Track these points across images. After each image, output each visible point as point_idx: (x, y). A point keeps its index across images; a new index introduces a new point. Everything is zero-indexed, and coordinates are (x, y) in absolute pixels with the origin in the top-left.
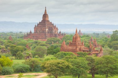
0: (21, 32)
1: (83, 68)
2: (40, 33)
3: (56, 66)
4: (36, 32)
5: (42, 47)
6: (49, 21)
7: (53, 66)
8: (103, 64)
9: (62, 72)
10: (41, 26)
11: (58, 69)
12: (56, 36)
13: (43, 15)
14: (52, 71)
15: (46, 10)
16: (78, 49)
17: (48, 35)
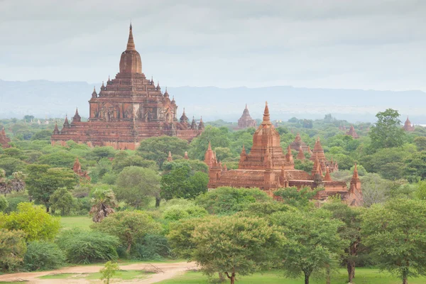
0: (28, 118)
1: (324, 244)
2: (111, 120)
3: (231, 237)
4: (97, 116)
5: (141, 169)
6: (142, 77)
7: (221, 239)
8: (390, 230)
9: (252, 257)
10: (114, 95)
11: (240, 248)
12: (167, 129)
13: (123, 56)
14: (216, 255)
15: (131, 38)
16: (272, 177)
17: (138, 126)
